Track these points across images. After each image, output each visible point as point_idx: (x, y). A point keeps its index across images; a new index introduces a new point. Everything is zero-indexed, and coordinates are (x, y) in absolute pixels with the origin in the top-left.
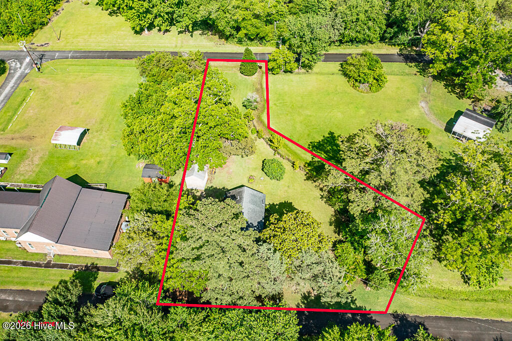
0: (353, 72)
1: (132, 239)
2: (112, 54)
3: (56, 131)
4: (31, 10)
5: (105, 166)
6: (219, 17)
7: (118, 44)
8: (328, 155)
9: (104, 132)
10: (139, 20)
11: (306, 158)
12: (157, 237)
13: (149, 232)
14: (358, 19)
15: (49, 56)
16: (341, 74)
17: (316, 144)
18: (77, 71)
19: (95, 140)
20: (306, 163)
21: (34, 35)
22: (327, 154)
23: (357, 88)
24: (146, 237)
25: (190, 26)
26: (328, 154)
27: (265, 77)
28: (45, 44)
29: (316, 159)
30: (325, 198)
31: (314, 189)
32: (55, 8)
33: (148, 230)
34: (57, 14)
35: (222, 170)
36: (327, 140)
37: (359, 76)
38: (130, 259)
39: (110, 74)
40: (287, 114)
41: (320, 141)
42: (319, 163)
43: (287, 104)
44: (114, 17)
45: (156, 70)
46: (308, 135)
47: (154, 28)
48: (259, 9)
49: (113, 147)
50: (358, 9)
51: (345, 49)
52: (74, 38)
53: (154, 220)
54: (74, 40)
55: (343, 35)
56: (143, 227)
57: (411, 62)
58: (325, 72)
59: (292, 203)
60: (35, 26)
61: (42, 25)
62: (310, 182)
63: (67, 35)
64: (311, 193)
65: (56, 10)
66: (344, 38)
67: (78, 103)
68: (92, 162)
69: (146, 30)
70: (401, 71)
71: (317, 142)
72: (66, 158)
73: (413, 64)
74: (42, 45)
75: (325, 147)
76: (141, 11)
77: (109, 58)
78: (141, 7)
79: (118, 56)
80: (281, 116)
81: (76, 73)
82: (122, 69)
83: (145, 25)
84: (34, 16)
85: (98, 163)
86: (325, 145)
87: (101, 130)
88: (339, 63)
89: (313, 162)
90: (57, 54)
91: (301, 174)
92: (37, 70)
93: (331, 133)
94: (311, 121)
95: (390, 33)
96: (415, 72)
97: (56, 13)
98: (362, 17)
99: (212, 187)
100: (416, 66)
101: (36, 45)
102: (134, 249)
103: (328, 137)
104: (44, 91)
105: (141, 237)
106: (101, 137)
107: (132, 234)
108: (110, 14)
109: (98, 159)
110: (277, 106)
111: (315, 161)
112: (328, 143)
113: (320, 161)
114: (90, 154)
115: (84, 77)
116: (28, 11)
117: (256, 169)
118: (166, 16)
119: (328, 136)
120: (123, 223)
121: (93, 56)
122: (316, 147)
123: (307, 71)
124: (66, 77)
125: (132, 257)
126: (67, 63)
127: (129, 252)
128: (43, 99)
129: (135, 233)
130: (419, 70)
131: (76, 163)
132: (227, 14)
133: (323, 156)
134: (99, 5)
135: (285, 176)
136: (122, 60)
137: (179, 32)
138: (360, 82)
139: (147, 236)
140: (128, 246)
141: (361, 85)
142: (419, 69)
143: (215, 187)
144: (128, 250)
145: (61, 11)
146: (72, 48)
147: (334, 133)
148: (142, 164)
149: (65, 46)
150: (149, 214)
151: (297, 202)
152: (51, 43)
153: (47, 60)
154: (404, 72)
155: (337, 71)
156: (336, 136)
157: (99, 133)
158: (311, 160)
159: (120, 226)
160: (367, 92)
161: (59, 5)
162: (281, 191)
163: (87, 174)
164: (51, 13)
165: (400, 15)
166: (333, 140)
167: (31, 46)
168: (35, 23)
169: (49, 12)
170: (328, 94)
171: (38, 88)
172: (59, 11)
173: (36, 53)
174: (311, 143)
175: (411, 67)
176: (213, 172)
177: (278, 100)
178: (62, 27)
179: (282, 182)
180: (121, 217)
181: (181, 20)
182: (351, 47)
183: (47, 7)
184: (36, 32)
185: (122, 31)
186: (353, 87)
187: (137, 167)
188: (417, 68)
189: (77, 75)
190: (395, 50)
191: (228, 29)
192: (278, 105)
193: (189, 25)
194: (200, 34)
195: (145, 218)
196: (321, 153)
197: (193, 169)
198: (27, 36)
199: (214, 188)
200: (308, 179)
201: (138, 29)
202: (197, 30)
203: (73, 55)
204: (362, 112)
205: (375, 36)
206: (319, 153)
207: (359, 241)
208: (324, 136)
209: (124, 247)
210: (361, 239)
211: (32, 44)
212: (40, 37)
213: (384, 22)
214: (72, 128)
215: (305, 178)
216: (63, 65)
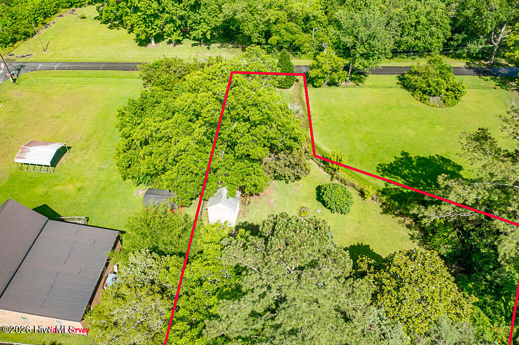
0: (419, 83)
1: (123, 298)
2: (109, 65)
3: (22, 147)
4: (14, 18)
5: (89, 193)
6: (245, 19)
7: (117, 56)
8: (408, 181)
9: (91, 151)
10: (146, 26)
11: (377, 185)
12: (168, 296)
13: (153, 287)
14: (418, 23)
15: (29, 67)
16: (401, 88)
17: (387, 167)
18: (63, 82)
19: (77, 161)
20: (379, 191)
21: (15, 45)
22: (405, 180)
23: (427, 101)
24: (148, 294)
25: (208, 34)
26: (407, 179)
27: (304, 90)
28: (27, 56)
29: (392, 186)
30: (417, 239)
31: (398, 226)
32: (45, 21)
33: (153, 282)
34: (47, 27)
35: (259, 201)
36: (401, 162)
37: (429, 86)
38: (118, 337)
39: (105, 86)
40: (340, 131)
41: (391, 164)
42: (396, 192)
43: (338, 119)
44: (115, 30)
45: (165, 76)
46: (374, 156)
47: (163, 40)
48: (296, 6)
49: (101, 169)
50: (418, 11)
51: (399, 61)
52: (63, 50)
53: (164, 264)
54: (63, 52)
55: (398, 43)
56: (143, 277)
57: (484, 75)
58: (380, 85)
59: (368, 246)
60: (18, 37)
61: (27, 36)
62: (389, 217)
63: (55, 47)
64: (394, 231)
65: (45, 23)
66: (399, 46)
67: (59, 117)
68: (70, 188)
69: (153, 41)
70: (475, 85)
71: (388, 165)
72: (33, 183)
73: (488, 78)
74: (23, 57)
75: (401, 171)
76: (149, 12)
77: (105, 69)
78: (148, 7)
79: (117, 67)
80: (332, 133)
81: (62, 85)
82: (121, 81)
83: (152, 34)
84: (18, 25)
85: (79, 190)
86: (400, 168)
87: (88, 148)
88: (396, 76)
89: (388, 189)
90: (40, 65)
91: (374, 207)
92: (12, 81)
93: (405, 154)
94: (374, 140)
95: (458, 40)
96: (494, 86)
97: (45, 26)
98: (423, 19)
99: (246, 222)
100: (493, 79)
101: (15, 56)
102: (125, 317)
103: (402, 159)
104: (17, 103)
105: (139, 295)
106: (87, 157)
107: (124, 290)
108: (110, 27)
109: (79, 185)
110: (325, 122)
111: (391, 189)
112: (404, 166)
113: (397, 189)
114: (69, 178)
115: (71, 89)
116: (10, 18)
117: (307, 199)
118: (179, 22)
119: (401, 156)
120: (110, 275)
121: (86, 67)
122: (388, 170)
123: (358, 85)
124: (48, 89)
125: (121, 333)
126: (52, 75)
127: (116, 324)
128: (14, 112)
129: (129, 287)
130: (498, 84)
131: (47, 190)
132: (256, 16)
133: (400, 182)
134: (98, 19)
135: (352, 208)
136: (121, 72)
137: (192, 44)
138: (430, 94)
139: (151, 293)
140: (115, 312)
141: (431, 98)
142: (498, 82)
143: (250, 223)
144: (114, 319)
145: (52, 25)
146: (59, 59)
147: (408, 154)
148: (142, 190)
149: (52, 57)
150: (155, 255)
151: (375, 244)
152: (34, 54)
153: (27, 71)
154: (479, 86)
155: (395, 85)
156: (413, 158)
157: (84, 151)
158: (385, 187)
159: (103, 279)
160: (440, 107)
161: (51, 19)
162: (349, 228)
163: (61, 203)
164: (40, 25)
165: (474, 14)
166: (410, 162)
167: (10, 57)
168: (17, 33)
169: (37, 24)
170: (390, 109)
171: (10, 100)
172: (49, 25)
173: (13, 64)
174: (380, 165)
175: (487, 80)
176: (247, 202)
177: (325, 115)
178: (51, 39)
179: (348, 217)
180: (107, 264)
181: (197, 27)
182: (405, 60)
183: (35, 18)
184: (18, 43)
185: (124, 43)
186: (421, 100)
187: (136, 194)
188: (494, 81)
189: (63, 87)
190: (461, 63)
191: (257, 35)
192: (326, 120)
193: (207, 32)
194: (218, 47)
195: (149, 260)
196: (397, 178)
197: (220, 195)
198: (6, 47)
199: (249, 225)
200: (386, 212)
201: (143, 37)
202: (215, 43)
203: (60, 66)
204: (440, 128)
205: (437, 44)
206: (394, 178)
207: (495, 304)
208: (395, 158)
209: (107, 313)
210: (496, 300)
211: (11, 55)
212: (22, 49)
213: (449, 27)
214: (46, 143)
215: (382, 211)
216: (46, 76)
